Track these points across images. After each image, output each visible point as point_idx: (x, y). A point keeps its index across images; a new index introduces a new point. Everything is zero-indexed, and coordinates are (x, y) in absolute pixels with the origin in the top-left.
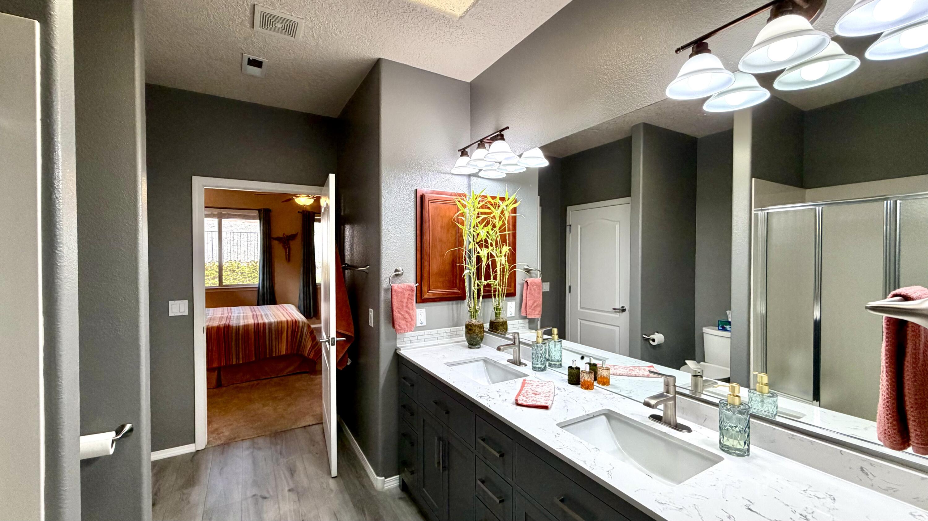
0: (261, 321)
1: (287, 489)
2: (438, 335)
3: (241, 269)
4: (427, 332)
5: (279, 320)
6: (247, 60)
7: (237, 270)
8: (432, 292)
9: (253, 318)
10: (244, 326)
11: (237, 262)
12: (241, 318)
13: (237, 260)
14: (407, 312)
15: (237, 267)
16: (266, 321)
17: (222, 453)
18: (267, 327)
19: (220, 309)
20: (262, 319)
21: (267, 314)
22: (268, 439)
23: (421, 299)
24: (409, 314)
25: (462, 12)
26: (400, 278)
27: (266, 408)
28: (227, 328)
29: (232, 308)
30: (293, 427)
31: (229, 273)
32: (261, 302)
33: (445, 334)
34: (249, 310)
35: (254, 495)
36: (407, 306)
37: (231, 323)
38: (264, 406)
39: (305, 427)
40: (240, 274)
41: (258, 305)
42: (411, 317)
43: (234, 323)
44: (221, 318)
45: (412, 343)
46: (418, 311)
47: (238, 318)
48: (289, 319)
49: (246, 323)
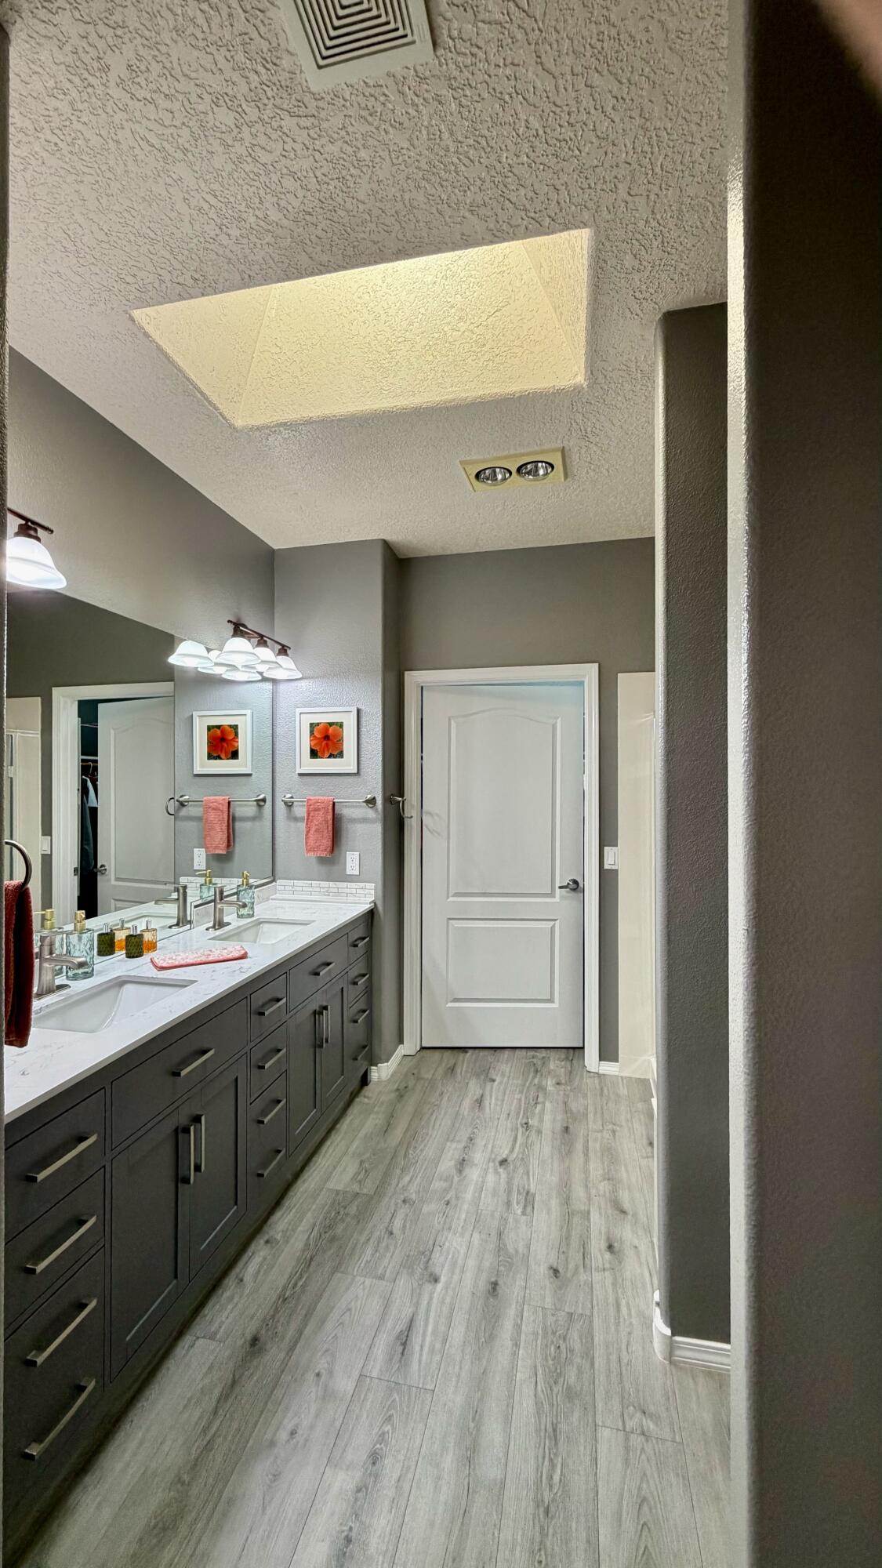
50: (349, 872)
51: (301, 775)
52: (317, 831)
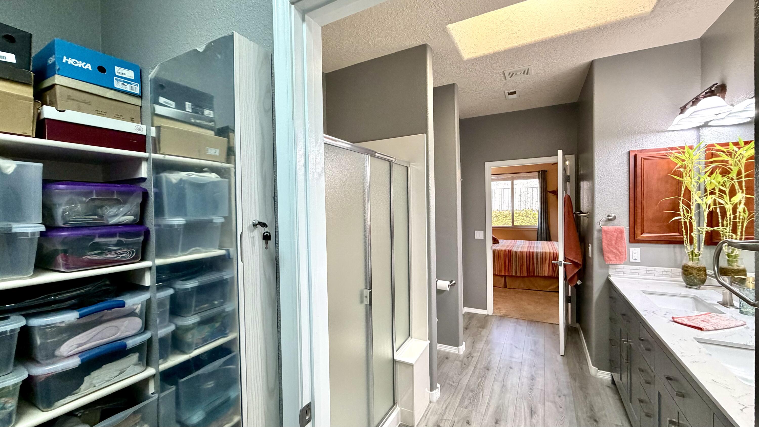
0: (531, 250)
1: (530, 349)
2: (655, 273)
3: (532, 215)
4: (641, 267)
5: (544, 251)
6: (507, 94)
7: (530, 216)
8: (646, 235)
9: (528, 248)
10: (520, 252)
11: (530, 210)
12: (520, 247)
13: (529, 208)
14: (616, 248)
15: (530, 214)
16: (535, 251)
17: (500, 320)
18: (535, 254)
19: (510, 241)
20: (533, 249)
21: (538, 247)
22: (527, 322)
23: (634, 239)
24: (618, 250)
25: (652, 8)
26: (613, 222)
27: (530, 306)
28: (510, 252)
29: (518, 241)
30: (544, 321)
31: (524, 218)
32: (539, 239)
33: (665, 273)
34: (528, 243)
35: (511, 344)
36: (616, 243)
37: (512, 250)
38: (529, 304)
39: (552, 324)
40: (532, 219)
41: (537, 240)
42: (620, 253)
43: (514, 249)
44: (508, 246)
45: (625, 274)
46: (632, 249)
47: (518, 247)
48: (552, 251)
49: (522, 250)
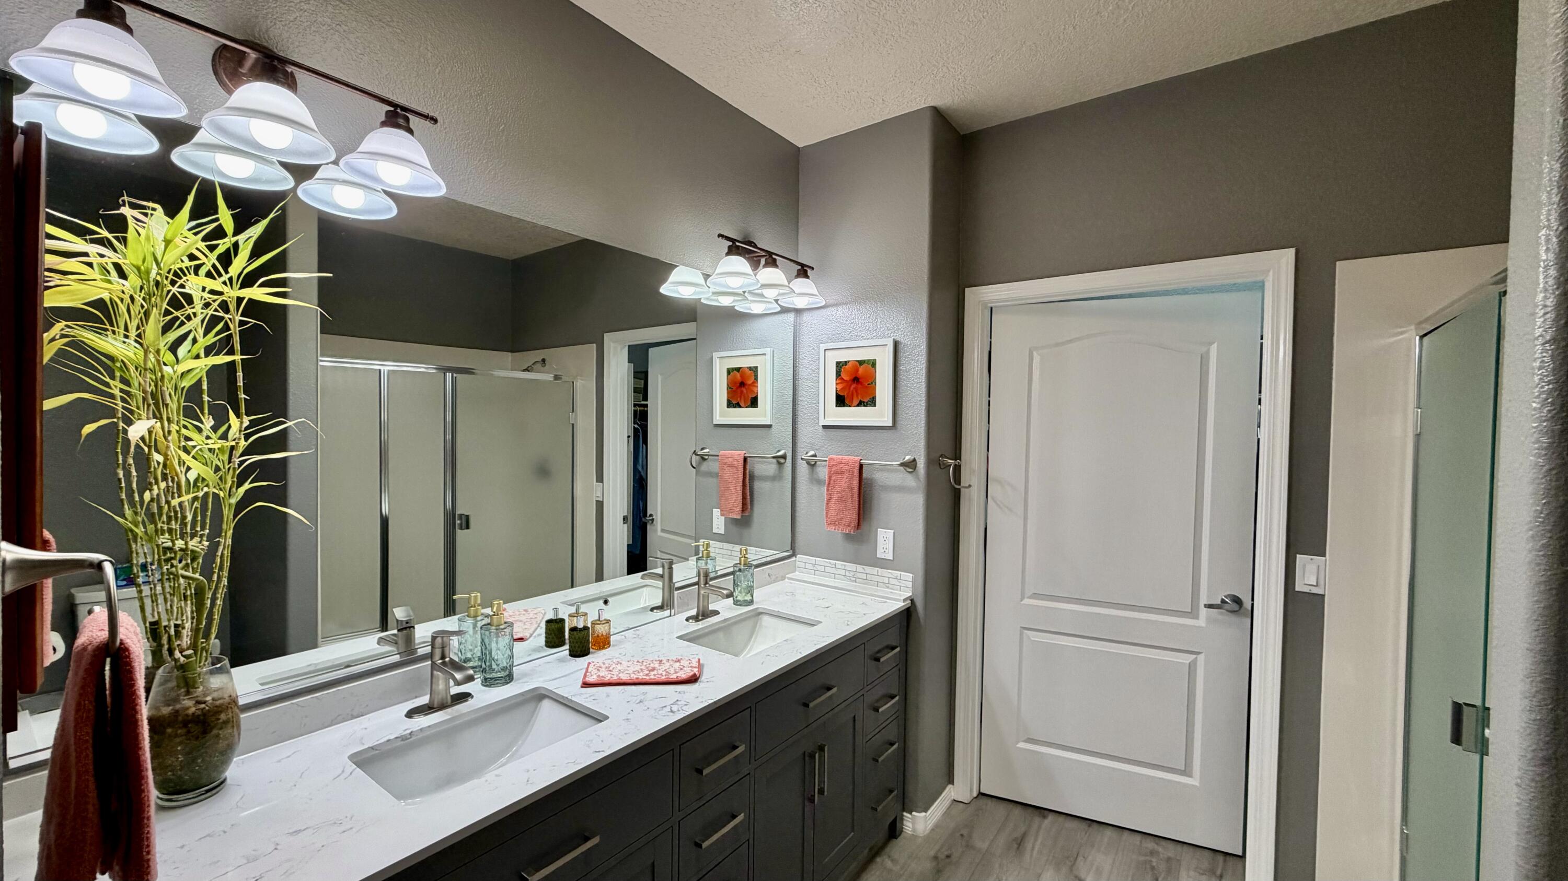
50: (880, 555)
51: (825, 427)
52: (840, 499)
